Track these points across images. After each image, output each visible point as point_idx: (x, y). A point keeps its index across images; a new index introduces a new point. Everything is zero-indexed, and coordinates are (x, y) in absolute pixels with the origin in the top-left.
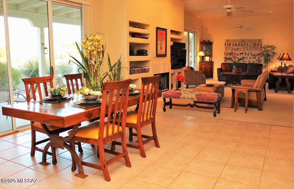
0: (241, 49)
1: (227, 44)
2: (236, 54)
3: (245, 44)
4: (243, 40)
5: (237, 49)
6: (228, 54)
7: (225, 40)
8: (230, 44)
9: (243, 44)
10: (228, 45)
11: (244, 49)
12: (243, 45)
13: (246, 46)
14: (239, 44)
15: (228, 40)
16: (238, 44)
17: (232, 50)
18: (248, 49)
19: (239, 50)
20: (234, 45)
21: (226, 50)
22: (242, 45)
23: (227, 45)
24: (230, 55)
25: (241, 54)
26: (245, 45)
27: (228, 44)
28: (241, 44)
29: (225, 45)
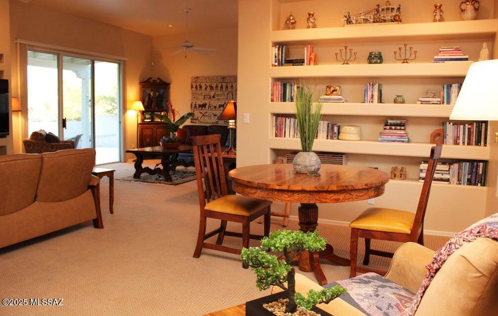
0: (220, 95)
1: (194, 86)
2: (212, 107)
3: (228, 85)
4: (224, 78)
5: (214, 97)
6: (197, 106)
7: (192, 78)
8: (201, 87)
9: (224, 85)
10: (196, 88)
11: (225, 97)
12: (224, 87)
13: (229, 89)
14: (217, 87)
15: (197, 77)
16: (214, 85)
17: (204, 98)
18: (233, 95)
19: (216, 97)
20: (208, 89)
21: (194, 98)
22: (222, 87)
23: (194, 89)
24: (200, 108)
25: (220, 106)
26: (227, 87)
27: (197, 85)
28: (220, 85)
29: (192, 87)
